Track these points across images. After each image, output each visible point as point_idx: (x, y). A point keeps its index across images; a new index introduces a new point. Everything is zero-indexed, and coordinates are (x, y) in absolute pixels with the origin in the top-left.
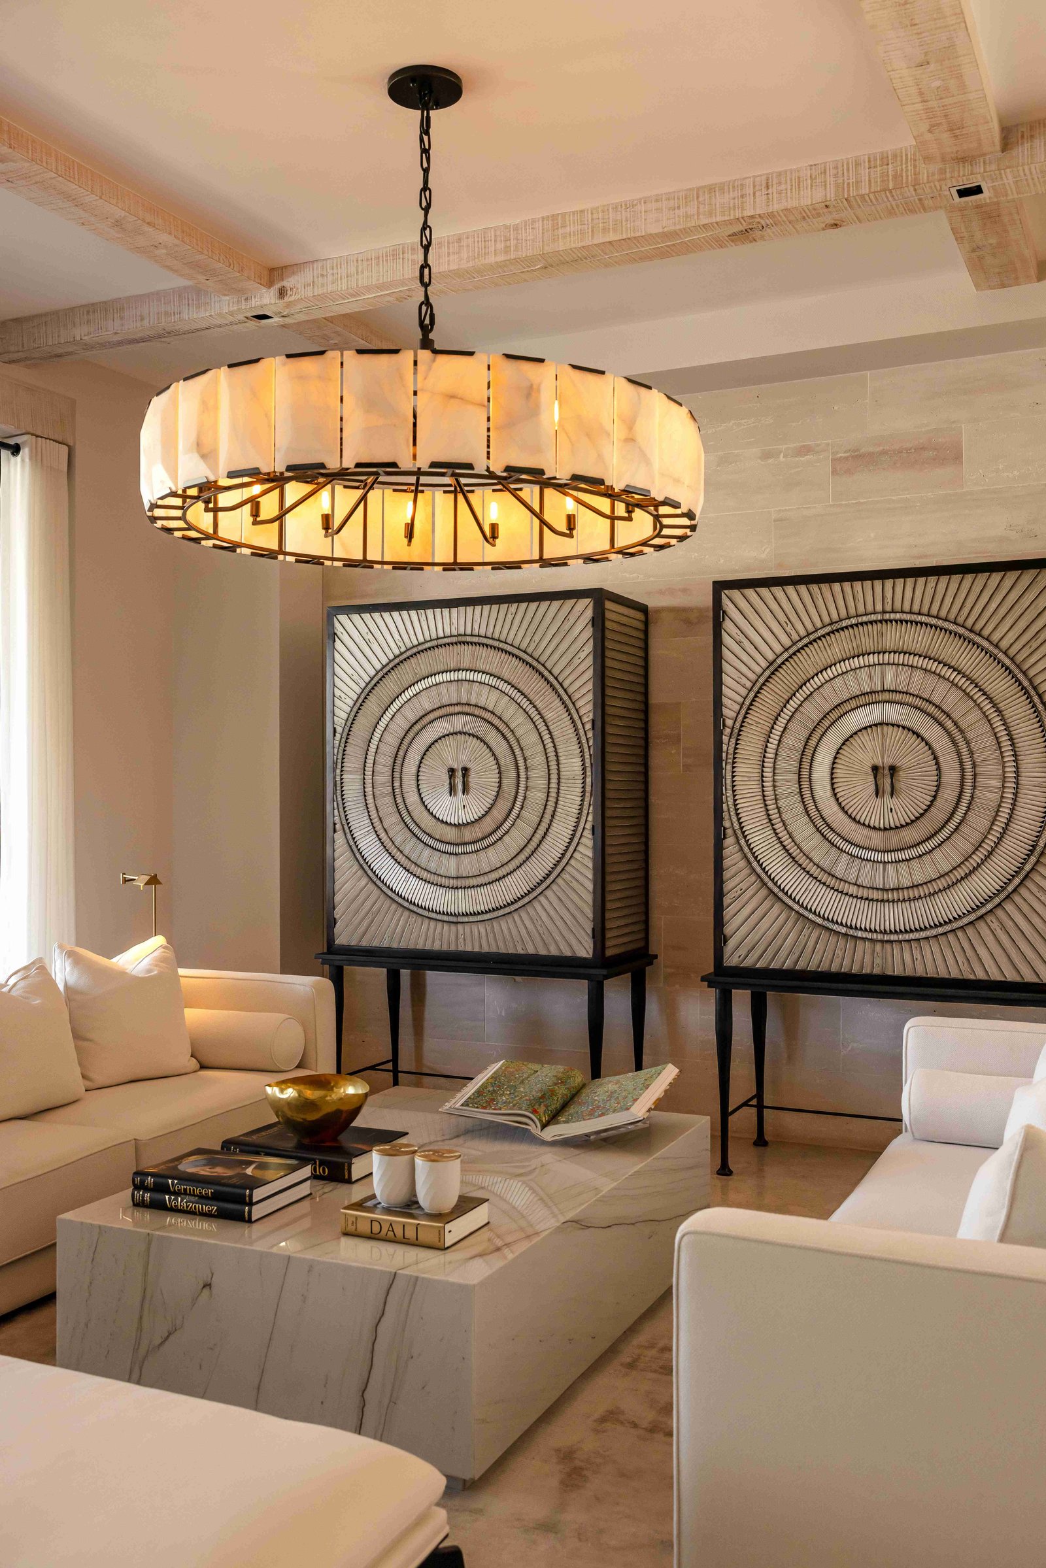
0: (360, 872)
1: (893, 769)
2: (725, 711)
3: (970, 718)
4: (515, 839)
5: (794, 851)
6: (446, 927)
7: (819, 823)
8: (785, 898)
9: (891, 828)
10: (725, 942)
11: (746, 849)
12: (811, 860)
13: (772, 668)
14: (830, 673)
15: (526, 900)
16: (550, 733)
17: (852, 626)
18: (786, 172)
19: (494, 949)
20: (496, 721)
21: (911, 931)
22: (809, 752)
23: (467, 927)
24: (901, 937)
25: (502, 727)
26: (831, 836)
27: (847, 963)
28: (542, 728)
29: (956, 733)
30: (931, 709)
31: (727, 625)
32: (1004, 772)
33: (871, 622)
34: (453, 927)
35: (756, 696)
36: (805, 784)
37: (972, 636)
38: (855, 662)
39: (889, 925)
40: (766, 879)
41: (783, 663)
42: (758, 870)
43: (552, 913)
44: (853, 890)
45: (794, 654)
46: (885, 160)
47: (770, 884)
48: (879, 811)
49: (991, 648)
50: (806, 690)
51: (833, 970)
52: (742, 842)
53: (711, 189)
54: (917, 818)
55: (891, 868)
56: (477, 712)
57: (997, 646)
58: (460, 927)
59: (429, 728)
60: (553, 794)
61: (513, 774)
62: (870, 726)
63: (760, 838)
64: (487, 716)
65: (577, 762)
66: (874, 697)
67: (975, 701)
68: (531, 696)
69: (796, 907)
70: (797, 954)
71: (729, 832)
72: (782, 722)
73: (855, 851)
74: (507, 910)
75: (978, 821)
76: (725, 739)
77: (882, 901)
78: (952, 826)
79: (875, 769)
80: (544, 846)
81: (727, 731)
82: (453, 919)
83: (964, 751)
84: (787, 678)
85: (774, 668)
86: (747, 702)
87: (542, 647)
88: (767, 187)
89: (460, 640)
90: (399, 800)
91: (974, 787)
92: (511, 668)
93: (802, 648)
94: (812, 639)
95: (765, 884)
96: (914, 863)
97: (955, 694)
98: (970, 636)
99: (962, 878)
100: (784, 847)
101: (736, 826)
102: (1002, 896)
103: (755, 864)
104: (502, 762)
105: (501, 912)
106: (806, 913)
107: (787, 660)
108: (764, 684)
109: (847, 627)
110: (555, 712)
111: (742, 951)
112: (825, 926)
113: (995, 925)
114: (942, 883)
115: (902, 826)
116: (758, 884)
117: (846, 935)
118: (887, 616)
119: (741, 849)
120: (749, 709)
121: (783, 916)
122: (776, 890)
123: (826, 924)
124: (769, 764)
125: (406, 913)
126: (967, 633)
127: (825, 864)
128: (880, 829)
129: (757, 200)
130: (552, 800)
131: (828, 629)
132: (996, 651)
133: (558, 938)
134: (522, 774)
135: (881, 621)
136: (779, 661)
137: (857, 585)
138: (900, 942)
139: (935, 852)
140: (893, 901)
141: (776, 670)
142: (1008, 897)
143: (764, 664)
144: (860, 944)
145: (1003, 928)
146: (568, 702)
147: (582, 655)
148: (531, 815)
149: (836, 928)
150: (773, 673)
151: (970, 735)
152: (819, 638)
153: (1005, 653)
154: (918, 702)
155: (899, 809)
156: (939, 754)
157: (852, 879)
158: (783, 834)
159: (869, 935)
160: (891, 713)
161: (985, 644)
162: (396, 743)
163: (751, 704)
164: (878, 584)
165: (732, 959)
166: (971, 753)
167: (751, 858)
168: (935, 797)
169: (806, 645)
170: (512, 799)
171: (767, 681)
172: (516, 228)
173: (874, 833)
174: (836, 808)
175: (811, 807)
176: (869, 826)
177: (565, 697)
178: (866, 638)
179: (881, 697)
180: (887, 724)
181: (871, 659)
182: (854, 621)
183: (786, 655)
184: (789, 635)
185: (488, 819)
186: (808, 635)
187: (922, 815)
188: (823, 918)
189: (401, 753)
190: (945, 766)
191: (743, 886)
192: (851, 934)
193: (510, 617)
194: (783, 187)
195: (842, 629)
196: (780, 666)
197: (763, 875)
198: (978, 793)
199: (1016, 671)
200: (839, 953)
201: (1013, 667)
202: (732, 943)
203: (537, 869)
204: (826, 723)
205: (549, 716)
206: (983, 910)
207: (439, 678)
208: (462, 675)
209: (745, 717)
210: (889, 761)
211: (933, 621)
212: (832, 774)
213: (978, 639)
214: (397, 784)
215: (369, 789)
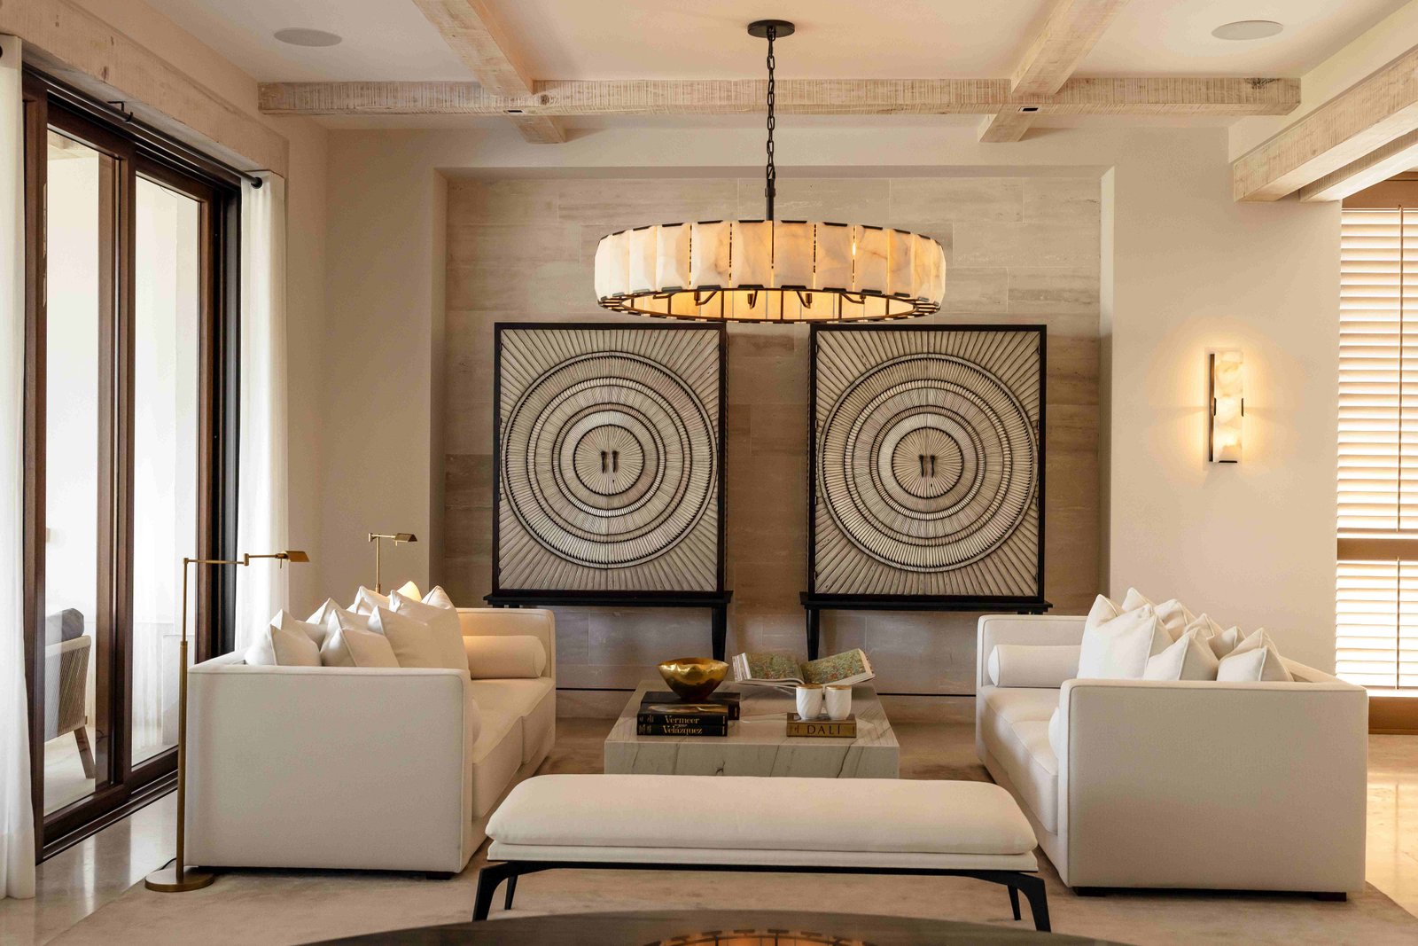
0: (523, 532)
1: (933, 458)
2: (818, 416)
3: (983, 426)
4: (657, 505)
5: (866, 513)
6: (597, 572)
7: (883, 493)
8: (859, 545)
9: (931, 498)
10: (817, 576)
11: (832, 512)
12: (877, 519)
13: (852, 387)
14: (892, 392)
15: (665, 550)
16: (685, 427)
17: (907, 361)
18: (924, 80)
19: (637, 588)
20: (641, 417)
21: (944, 565)
22: (877, 445)
23: (616, 572)
24: (938, 570)
25: (646, 422)
26: (891, 503)
27: (901, 588)
28: (678, 423)
29: (975, 435)
30: (958, 419)
31: (821, 355)
32: (1004, 461)
33: (920, 359)
34: (604, 573)
35: (840, 406)
36: (874, 467)
37: (985, 372)
38: (909, 386)
39: (930, 562)
40: (846, 532)
41: (860, 384)
42: (841, 526)
43: (685, 559)
44: (905, 539)
45: (868, 378)
46: (987, 84)
47: (849, 536)
48: (922, 486)
49: (997, 381)
50: (875, 403)
51: (891, 593)
52: (830, 506)
53: (876, 82)
54: (948, 491)
55: (931, 524)
56: (625, 409)
57: (1000, 379)
58: (609, 572)
59: (585, 420)
60: (687, 473)
61: (654, 456)
62: (919, 429)
63: (842, 505)
64: (633, 413)
65: (706, 449)
66: (921, 410)
67: (986, 415)
68: (670, 399)
69: (867, 551)
70: (867, 583)
71: (820, 500)
72: (858, 424)
73: (907, 513)
74: (649, 558)
75: (987, 493)
76: (818, 434)
77: (925, 546)
78: (970, 496)
79: (922, 458)
80: (679, 510)
81: (820, 429)
82: (605, 566)
83: (979, 447)
84: (863, 394)
85: (853, 387)
86: (835, 410)
87: (681, 364)
88: (912, 88)
89: (612, 355)
90: (558, 476)
91: (985, 471)
92: (652, 377)
93: (873, 374)
94: (880, 369)
95: (845, 536)
96: (946, 521)
97: (974, 410)
98: (984, 372)
99: (977, 530)
100: (859, 510)
101: (825, 496)
102: (1001, 541)
103: (838, 522)
104: (645, 448)
105: (644, 560)
106: (874, 555)
107: (862, 382)
108: (846, 398)
109: (904, 362)
110: (688, 412)
111: (829, 583)
112: (887, 564)
113: (996, 560)
114: (963, 534)
115: (939, 496)
116: (840, 536)
117: (900, 569)
118: (930, 356)
119: (829, 512)
120: (835, 414)
121: (858, 557)
122: (853, 540)
123: (887, 562)
124: (849, 454)
125: (564, 563)
126: (982, 370)
127: (887, 522)
128: (924, 498)
129: (906, 95)
130: (686, 476)
131: (891, 362)
132: (999, 383)
133: (690, 578)
134: (662, 457)
135: (926, 359)
136: (857, 382)
137: (911, 334)
138: (936, 573)
139: (959, 513)
140: (932, 546)
141: (855, 388)
142: (1005, 542)
143: (847, 384)
144: (910, 575)
145: (1002, 562)
146: (699, 405)
147: (711, 371)
148: (669, 487)
149: (894, 565)
150: (853, 390)
151: (983, 436)
152: (885, 368)
153: (1005, 384)
154: (949, 414)
155: (937, 484)
156: (962, 449)
157: (905, 531)
158: (858, 502)
159: (915, 569)
160: (931, 420)
161: (993, 378)
162: (555, 431)
163: (837, 411)
164: (925, 334)
165: (821, 589)
166: (983, 448)
167: (835, 517)
168: (960, 477)
169: (876, 372)
170: (653, 475)
171: (848, 395)
172: (736, 84)
173: (920, 501)
174: (895, 484)
175: (878, 483)
176: (917, 496)
177: (697, 401)
178: (916, 369)
179: (926, 409)
180: (929, 428)
181: (920, 384)
182: (908, 358)
183: (862, 379)
184: (864, 365)
185: (634, 490)
186: (878, 365)
187: (951, 489)
188: (885, 558)
189: (560, 440)
190: (967, 457)
191: (830, 537)
192: (903, 569)
193: (653, 340)
194: (923, 90)
195: (901, 363)
196: (858, 386)
197: (844, 530)
198: (987, 475)
199: (1012, 396)
200: (896, 582)
201: (1010, 393)
202: (821, 578)
203: (673, 527)
204: (889, 426)
205: (684, 414)
206: (989, 551)
207: (593, 383)
208: (613, 381)
209: (832, 420)
210: (930, 453)
211: (960, 361)
212: (893, 460)
213: (988, 374)
214: (556, 463)
215: (531, 467)
